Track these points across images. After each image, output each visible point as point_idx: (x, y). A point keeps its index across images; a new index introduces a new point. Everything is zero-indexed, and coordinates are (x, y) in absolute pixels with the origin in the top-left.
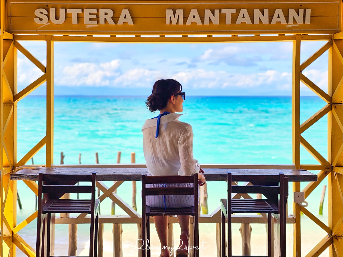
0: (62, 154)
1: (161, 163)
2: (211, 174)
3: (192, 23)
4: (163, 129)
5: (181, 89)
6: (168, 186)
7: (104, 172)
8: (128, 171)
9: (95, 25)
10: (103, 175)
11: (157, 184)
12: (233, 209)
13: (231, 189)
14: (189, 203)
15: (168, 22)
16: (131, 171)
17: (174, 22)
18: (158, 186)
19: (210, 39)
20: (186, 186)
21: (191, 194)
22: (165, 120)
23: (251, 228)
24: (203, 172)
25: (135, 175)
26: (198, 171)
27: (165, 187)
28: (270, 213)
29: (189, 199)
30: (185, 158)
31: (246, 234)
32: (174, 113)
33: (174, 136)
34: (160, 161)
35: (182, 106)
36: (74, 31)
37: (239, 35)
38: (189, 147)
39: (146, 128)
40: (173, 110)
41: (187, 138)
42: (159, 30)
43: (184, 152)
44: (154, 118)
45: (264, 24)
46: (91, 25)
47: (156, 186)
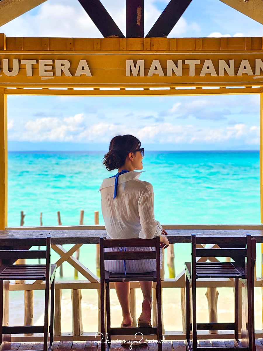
0: (22, 213)
1: (120, 225)
2: (175, 236)
3: (154, 74)
4: (121, 189)
5: (139, 145)
6: (128, 249)
7: (61, 235)
8: (87, 234)
9: (51, 77)
10: (59, 238)
11: (117, 248)
12: (197, 273)
13: (195, 253)
14: (151, 268)
15: (128, 74)
16: (90, 233)
17: (135, 74)
18: (118, 250)
19: (173, 92)
20: (147, 249)
21: (153, 259)
22: (123, 179)
23: (218, 293)
24: (166, 234)
25: (94, 237)
26: (160, 234)
27: (125, 250)
28: (237, 278)
29: (150, 263)
30: (146, 219)
31: (213, 298)
32: (132, 171)
33: (134, 196)
34: (119, 224)
35: (142, 163)
36: (28, 83)
37: (204, 88)
38: (150, 208)
39: (104, 188)
40: (132, 167)
41: (148, 198)
42: (119, 83)
43: (144, 214)
44: (112, 177)
45: (229, 75)
46: (47, 77)
47: (116, 250)
